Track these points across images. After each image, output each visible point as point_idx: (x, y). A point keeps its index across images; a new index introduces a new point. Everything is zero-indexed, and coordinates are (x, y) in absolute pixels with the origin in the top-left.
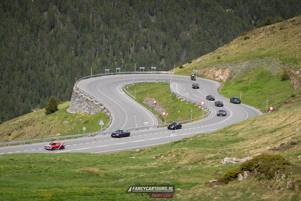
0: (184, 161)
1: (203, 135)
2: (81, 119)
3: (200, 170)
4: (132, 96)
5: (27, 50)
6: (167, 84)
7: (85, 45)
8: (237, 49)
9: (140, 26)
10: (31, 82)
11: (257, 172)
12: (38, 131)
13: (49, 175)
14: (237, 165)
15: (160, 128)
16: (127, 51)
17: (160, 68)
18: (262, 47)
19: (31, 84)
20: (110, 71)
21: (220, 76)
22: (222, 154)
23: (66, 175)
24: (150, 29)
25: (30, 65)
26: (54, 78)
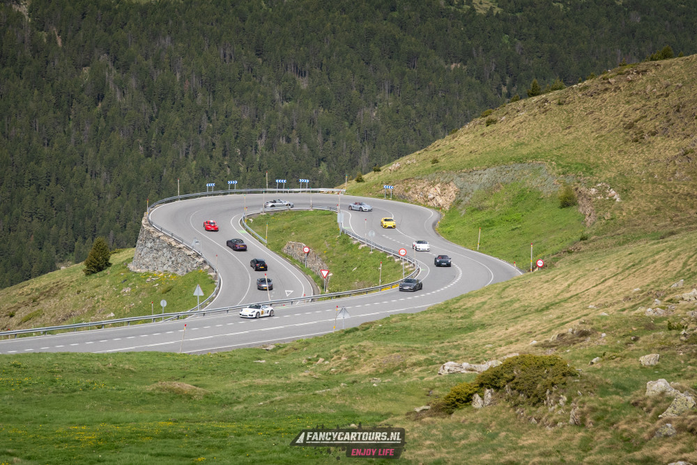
0: (365, 367)
1: (403, 317)
2: (157, 285)
3: (395, 388)
4: (261, 238)
5: (48, 145)
6: (332, 214)
7: (165, 134)
8: (471, 143)
9: (277, 96)
10: (55, 210)
11: (510, 390)
12: (69, 309)
13: (91, 396)
14: (471, 377)
15: (316, 303)
16: (251, 146)
17: (318, 181)
18: (521, 140)
19: (57, 213)
20: (217, 188)
21: (438, 198)
22: (442, 354)
23: (125, 396)
24: (298, 102)
25: (54, 174)
26: (102, 201)
